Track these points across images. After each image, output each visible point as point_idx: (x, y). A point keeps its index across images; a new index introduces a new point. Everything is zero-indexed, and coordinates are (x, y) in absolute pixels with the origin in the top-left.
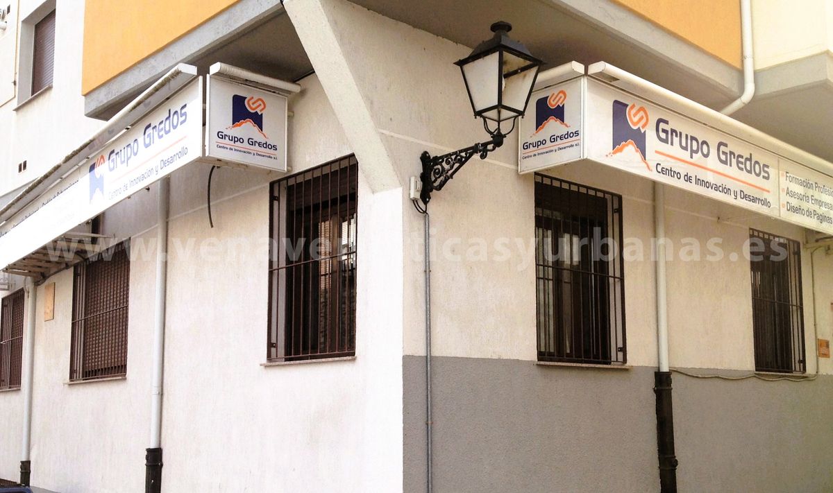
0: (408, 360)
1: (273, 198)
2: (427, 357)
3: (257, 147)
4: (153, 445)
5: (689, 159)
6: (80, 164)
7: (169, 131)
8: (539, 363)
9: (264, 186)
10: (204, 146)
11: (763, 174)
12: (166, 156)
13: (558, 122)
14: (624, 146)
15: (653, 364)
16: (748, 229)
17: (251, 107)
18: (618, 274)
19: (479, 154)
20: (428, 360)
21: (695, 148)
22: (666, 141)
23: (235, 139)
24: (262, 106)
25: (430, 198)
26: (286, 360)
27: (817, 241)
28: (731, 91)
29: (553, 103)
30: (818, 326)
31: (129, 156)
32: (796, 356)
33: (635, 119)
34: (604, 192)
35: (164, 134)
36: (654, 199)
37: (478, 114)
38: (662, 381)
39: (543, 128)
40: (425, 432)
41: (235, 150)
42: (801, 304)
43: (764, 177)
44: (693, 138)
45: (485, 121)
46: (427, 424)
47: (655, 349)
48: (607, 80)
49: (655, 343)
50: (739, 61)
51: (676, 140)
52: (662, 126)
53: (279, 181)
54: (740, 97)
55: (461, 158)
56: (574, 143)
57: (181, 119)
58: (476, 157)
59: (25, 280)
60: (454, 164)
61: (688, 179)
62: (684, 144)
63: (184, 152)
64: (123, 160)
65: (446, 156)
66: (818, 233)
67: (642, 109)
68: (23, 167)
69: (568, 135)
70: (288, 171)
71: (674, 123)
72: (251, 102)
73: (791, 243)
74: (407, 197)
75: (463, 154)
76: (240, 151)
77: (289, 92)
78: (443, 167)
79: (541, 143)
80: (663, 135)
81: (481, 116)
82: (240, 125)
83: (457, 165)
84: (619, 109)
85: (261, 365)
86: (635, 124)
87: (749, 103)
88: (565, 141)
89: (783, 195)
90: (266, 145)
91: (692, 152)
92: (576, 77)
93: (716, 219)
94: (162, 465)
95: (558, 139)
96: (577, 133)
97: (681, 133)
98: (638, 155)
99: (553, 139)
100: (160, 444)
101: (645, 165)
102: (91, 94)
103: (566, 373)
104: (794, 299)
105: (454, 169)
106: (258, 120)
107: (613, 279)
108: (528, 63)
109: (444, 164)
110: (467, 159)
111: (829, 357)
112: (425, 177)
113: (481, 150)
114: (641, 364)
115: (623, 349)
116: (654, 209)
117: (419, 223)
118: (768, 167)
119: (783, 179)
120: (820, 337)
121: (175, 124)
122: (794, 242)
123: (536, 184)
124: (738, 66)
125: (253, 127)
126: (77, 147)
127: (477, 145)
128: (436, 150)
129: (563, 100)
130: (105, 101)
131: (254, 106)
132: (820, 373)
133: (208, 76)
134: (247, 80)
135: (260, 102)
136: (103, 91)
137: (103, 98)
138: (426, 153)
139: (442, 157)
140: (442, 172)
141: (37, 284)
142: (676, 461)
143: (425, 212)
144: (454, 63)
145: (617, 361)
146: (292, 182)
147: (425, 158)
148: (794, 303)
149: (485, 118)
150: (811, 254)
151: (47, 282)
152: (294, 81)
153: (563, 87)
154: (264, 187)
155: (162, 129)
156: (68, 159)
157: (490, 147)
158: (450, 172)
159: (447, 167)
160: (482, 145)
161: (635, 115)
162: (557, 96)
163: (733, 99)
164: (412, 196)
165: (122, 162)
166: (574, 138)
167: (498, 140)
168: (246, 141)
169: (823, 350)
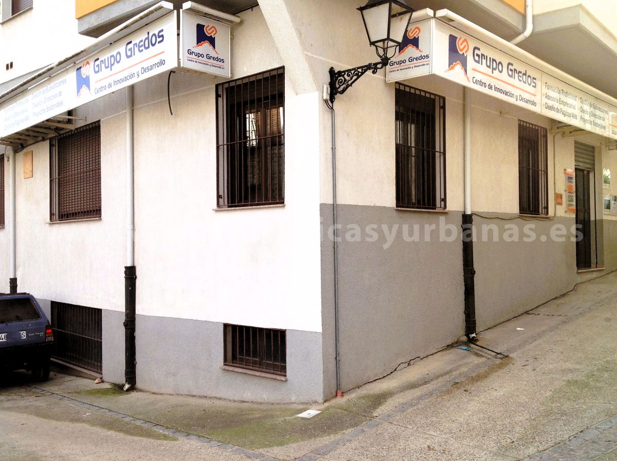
0: (323, 206)
1: (217, 96)
2: (334, 204)
3: (212, 61)
4: (129, 264)
5: (490, 74)
6: (67, 67)
7: (148, 47)
8: (397, 208)
9: (211, 86)
10: (179, 59)
11: (533, 84)
12: (146, 65)
13: (415, 48)
14: (455, 65)
15: (462, 209)
16: (517, 119)
17: (208, 32)
18: (442, 151)
19: (371, 71)
20: (334, 206)
21: (494, 67)
22: (478, 62)
23: (199, 55)
24: (214, 32)
25: (335, 99)
26: (229, 207)
27: (558, 128)
28: (518, 29)
29: (411, 35)
30: (556, 185)
31: (112, 63)
32: (542, 204)
33: (462, 47)
34: (435, 95)
35: (144, 49)
36: (464, 100)
37: (372, 43)
38: (467, 219)
39: (403, 52)
40: (333, 253)
41: (199, 62)
42: (547, 170)
43: (533, 86)
44: (494, 60)
45: (377, 49)
46: (334, 248)
47: (463, 200)
48: (447, 21)
49: (463, 195)
50: (524, 9)
51: (484, 61)
52: (477, 51)
53: (223, 84)
54: (523, 33)
55: (358, 72)
56: (425, 63)
57: (159, 40)
58: (369, 72)
59: (6, 148)
60: (353, 76)
61: (490, 87)
62: (488, 64)
63: (162, 62)
64: (107, 65)
65: (348, 71)
66: (560, 122)
67: (465, 40)
68: (10, 66)
69: (421, 58)
70: (231, 77)
71: (484, 50)
72: (208, 29)
73: (542, 129)
74: (321, 98)
75: (360, 70)
76: (201, 63)
77: (231, 22)
78: (344, 78)
79: (403, 62)
80: (477, 58)
81: (374, 45)
82: (201, 45)
83: (355, 77)
84: (453, 40)
85: (213, 210)
86: (461, 50)
87: (529, 37)
88: (419, 61)
89: (544, 98)
90: (217, 59)
91: (493, 69)
92: (427, 19)
93: (499, 114)
94: (136, 277)
95: (415, 60)
96: (427, 57)
97: (487, 56)
98: (462, 71)
99: (411, 60)
100: (133, 264)
101: (466, 78)
102: (84, 18)
103: (413, 215)
104: (541, 167)
105: (353, 80)
106: (212, 41)
107: (439, 153)
108: (404, 10)
109: (346, 76)
110: (362, 73)
111: (562, 205)
112: (332, 85)
113: (373, 67)
114: (454, 209)
115: (444, 200)
116: (464, 106)
117: (328, 116)
118: (535, 79)
119: (544, 87)
120: (557, 192)
121: (153, 42)
122: (544, 128)
123: (396, 89)
124: (523, 12)
125: (209, 46)
126: (70, 55)
127: (370, 64)
128: (339, 67)
129: (418, 34)
130: (96, 24)
131: (209, 32)
132: (556, 215)
133: (181, 10)
134: (206, 13)
135: (213, 29)
136: (94, 16)
137: (94, 21)
138: (332, 68)
139: (344, 72)
140: (344, 82)
141: (16, 151)
142: (475, 271)
143: (332, 108)
144: (358, 9)
145: (441, 207)
146: (232, 84)
147: (332, 71)
148: (543, 169)
149: (376, 47)
150: (554, 137)
151: (25, 150)
152: (234, 14)
153: (419, 25)
154: (211, 88)
155: (142, 46)
156: (60, 63)
157: (379, 66)
158: (350, 82)
159: (348, 78)
160: (374, 64)
161: (461, 44)
162: (414, 30)
163: (519, 34)
164: (325, 98)
165: (106, 68)
166: (425, 60)
167: (385, 61)
168: (205, 56)
169: (559, 200)
